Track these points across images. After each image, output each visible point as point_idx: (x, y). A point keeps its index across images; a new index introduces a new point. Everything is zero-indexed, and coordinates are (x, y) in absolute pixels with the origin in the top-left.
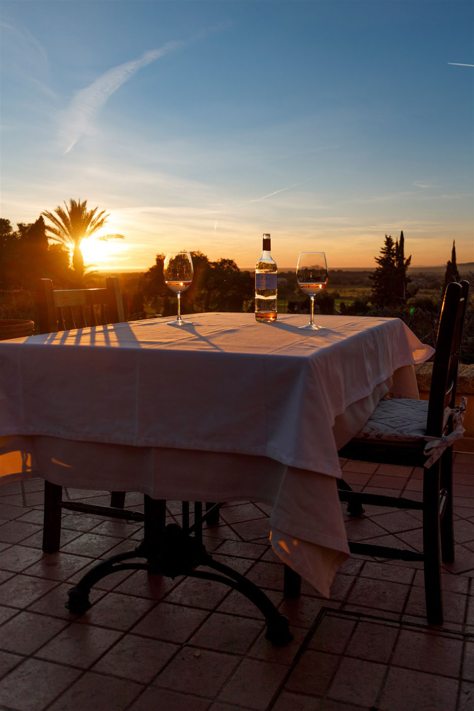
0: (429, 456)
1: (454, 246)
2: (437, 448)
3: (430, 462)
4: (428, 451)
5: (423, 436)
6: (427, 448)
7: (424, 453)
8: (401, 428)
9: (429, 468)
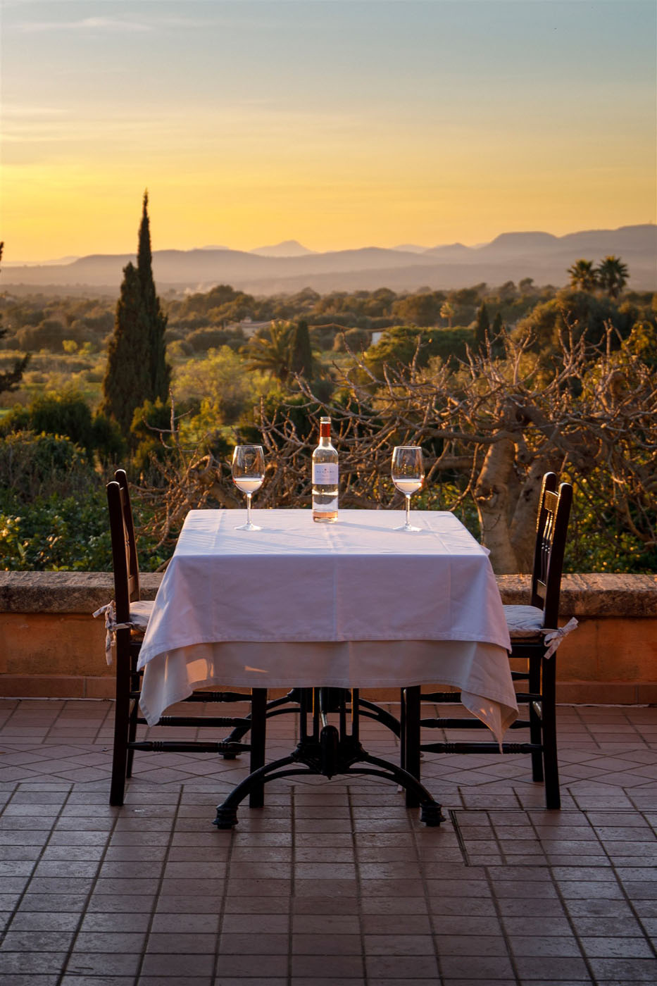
0: (548, 648)
1: (145, 212)
2: (555, 639)
3: (550, 653)
4: (548, 642)
5: (540, 630)
6: (547, 639)
7: (545, 643)
8: (521, 624)
9: (548, 658)
